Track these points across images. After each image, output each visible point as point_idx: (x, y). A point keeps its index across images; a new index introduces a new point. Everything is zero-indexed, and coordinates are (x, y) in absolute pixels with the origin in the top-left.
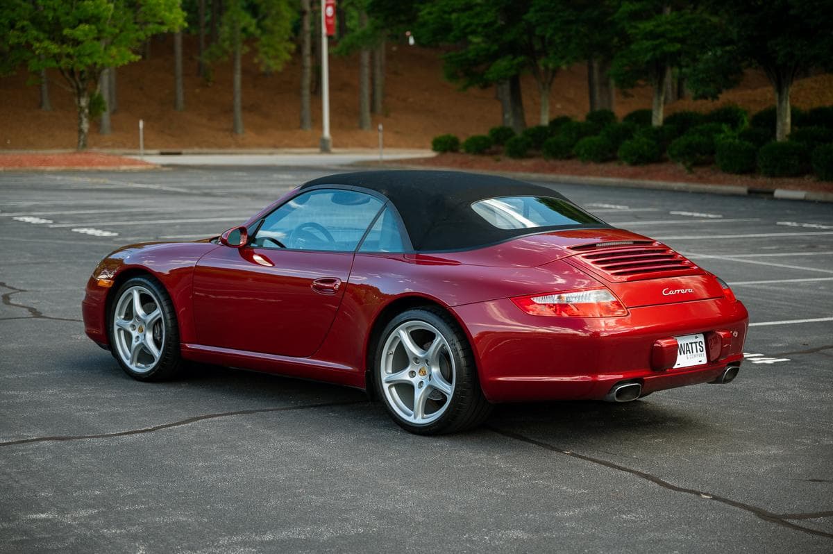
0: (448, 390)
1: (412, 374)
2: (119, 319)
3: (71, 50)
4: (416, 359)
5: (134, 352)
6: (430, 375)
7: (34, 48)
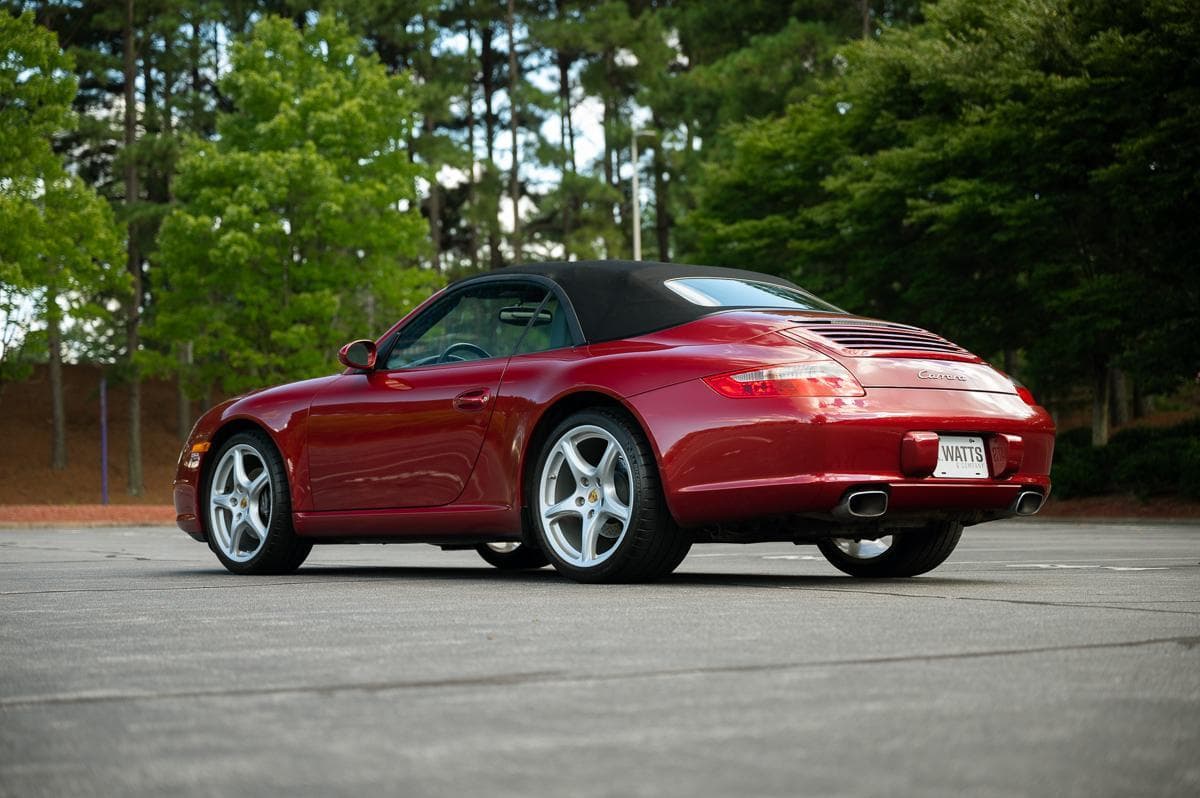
0: (624, 513)
1: (580, 500)
2: (216, 494)
3: (281, 361)
4: (585, 480)
5: (235, 536)
6: (603, 500)
7: (231, 358)
